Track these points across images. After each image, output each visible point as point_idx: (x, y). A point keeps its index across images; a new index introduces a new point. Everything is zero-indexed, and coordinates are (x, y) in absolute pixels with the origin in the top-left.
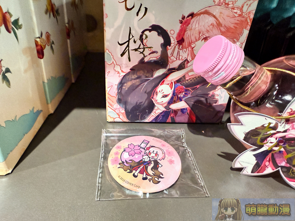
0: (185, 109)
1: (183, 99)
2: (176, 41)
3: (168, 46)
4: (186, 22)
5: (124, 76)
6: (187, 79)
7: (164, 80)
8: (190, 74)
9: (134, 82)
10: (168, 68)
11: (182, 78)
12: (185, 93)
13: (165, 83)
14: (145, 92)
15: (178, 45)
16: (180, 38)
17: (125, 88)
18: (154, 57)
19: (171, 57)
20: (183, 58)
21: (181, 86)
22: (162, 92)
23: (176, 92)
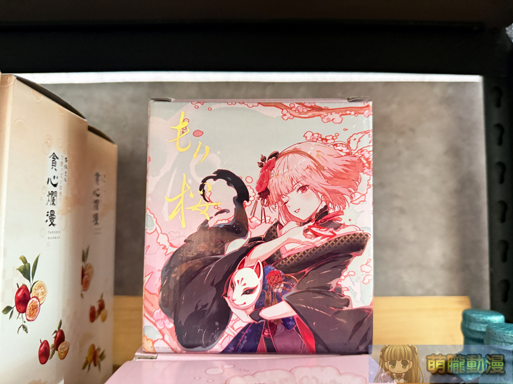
0: (291, 319)
1: (284, 297)
2: (257, 193)
9: (191, 265)
10: (249, 237)
11: (276, 255)
13: (245, 265)
15: (261, 199)
19: (252, 218)
20: (272, 220)
21: (275, 270)
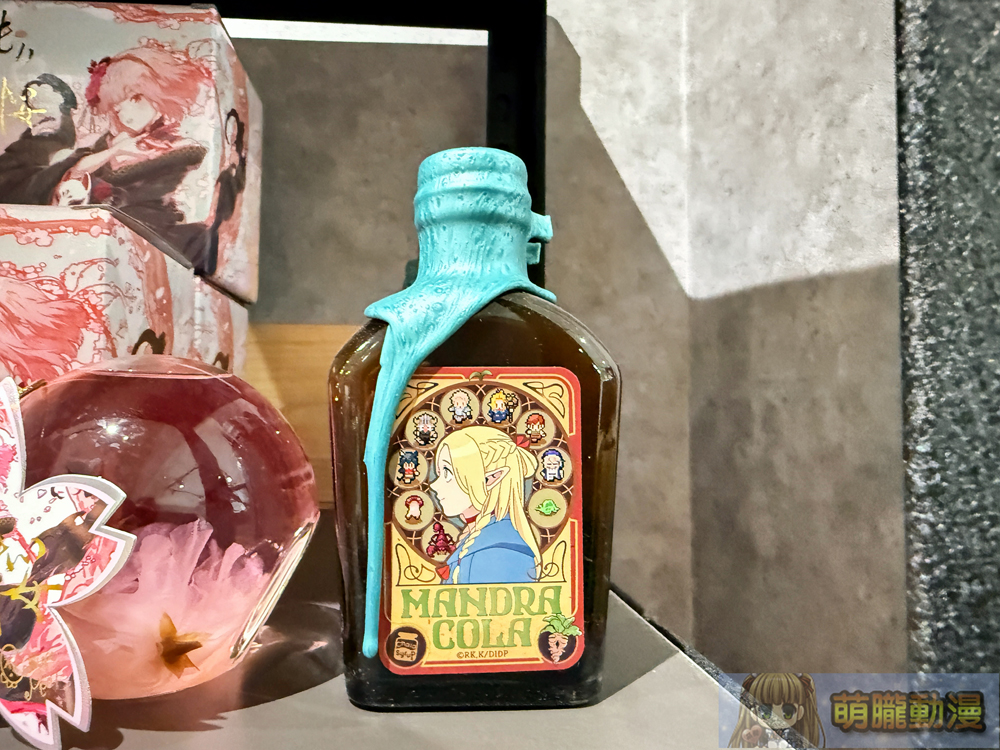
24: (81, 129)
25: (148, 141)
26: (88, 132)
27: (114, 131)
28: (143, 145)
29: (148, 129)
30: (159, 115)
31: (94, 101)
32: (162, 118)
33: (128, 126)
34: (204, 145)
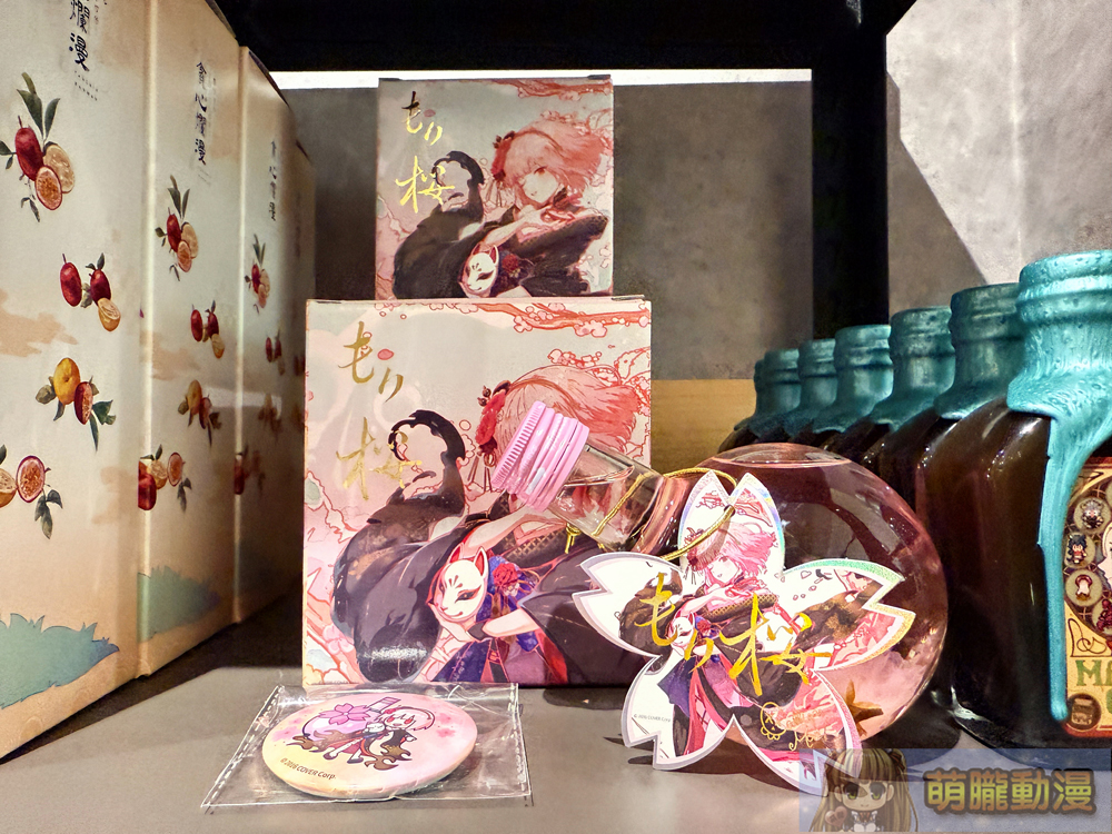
3: (459, 459)
4: (494, 402)
5: (353, 540)
6: (519, 542)
7: (459, 549)
8: (527, 528)
12: (522, 585)
14: (411, 586)
16: (487, 439)
17: (355, 576)
18: (426, 488)
22: (457, 583)
23: (494, 581)
24: (489, 203)
25: (553, 213)
26: (494, 206)
27: (519, 205)
28: (547, 216)
29: (552, 201)
30: (562, 186)
31: (499, 175)
32: (564, 189)
33: (532, 198)
34: (605, 214)
